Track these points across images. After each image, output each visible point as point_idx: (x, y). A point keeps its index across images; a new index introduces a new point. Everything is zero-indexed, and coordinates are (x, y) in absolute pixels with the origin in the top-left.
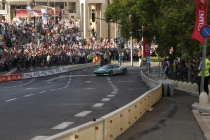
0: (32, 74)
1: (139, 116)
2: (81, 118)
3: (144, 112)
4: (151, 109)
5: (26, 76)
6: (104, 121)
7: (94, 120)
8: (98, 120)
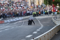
0: (8, 20)
1: (52, 36)
2: (28, 38)
3: (54, 35)
4: (57, 34)
5: (5, 21)
6: (37, 39)
7: (33, 39)
8: (35, 39)
